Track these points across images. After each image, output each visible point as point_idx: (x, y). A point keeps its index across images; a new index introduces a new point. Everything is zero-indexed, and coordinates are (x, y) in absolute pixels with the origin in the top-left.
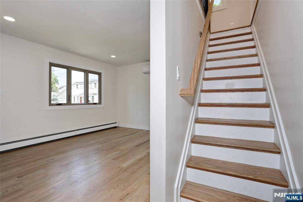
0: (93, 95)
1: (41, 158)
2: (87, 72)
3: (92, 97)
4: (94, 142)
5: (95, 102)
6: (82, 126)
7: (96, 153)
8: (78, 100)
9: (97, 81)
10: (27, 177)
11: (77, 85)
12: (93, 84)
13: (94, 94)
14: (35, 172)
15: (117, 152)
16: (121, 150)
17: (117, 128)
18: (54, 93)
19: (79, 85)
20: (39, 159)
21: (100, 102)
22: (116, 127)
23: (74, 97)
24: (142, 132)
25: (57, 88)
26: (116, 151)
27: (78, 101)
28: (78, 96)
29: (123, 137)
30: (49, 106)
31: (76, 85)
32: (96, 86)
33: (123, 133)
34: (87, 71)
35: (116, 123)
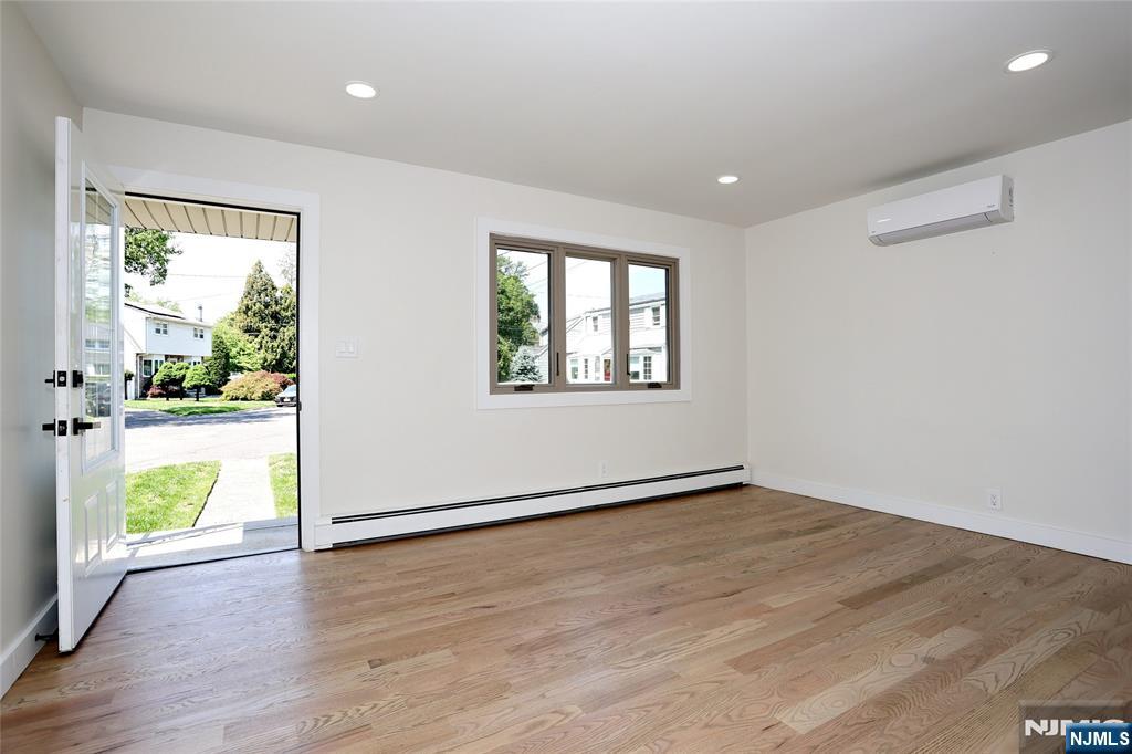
0: (649, 353)
1: (453, 594)
2: (620, 262)
3: (645, 358)
4: (651, 547)
5: (654, 379)
6: (604, 472)
7: (657, 610)
8: (597, 370)
9: (662, 300)
10: (397, 673)
11: (595, 319)
12: (649, 313)
13: (650, 349)
14: (423, 653)
15: (754, 624)
16: (771, 611)
17: (745, 490)
18: (525, 347)
19: (600, 318)
20: (444, 596)
21: (673, 380)
22: (738, 487)
23: (586, 361)
24: (868, 522)
25: (535, 331)
26: (748, 614)
27: (597, 375)
28: (598, 358)
29: (776, 539)
30: (491, 393)
31: (590, 320)
32: (658, 319)
33: (774, 520)
34: (623, 257)
35: (741, 468)
